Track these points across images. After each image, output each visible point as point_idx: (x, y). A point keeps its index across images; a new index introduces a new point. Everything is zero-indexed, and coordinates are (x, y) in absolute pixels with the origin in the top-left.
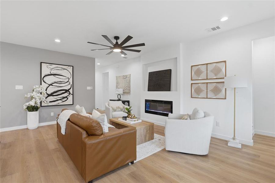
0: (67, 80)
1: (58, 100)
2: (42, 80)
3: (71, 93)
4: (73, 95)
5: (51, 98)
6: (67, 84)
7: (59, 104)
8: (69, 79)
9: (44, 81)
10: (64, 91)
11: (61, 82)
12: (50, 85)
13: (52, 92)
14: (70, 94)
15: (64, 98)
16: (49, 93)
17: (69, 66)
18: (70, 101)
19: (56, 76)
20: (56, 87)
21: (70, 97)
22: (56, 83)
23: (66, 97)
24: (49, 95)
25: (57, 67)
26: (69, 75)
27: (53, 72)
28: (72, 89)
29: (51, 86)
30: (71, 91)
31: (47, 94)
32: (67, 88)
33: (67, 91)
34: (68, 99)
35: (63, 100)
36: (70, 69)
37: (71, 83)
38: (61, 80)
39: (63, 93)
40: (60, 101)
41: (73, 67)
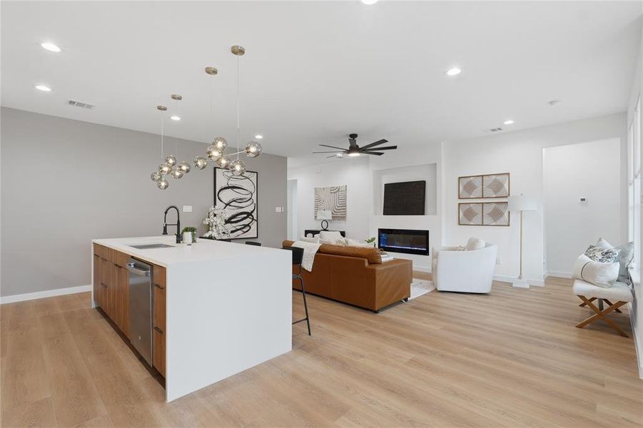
0: (250, 196)
1: (238, 230)
2: (216, 196)
3: (255, 218)
4: (257, 221)
5: (230, 227)
6: (250, 202)
7: (239, 237)
8: (252, 195)
9: (219, 198)
10: (245, 215)
11: (241, 200)
12: (227, 205)
13: (230, 215)
14: (253, 219)
15: (245, 226)
16: (227, 217)
17: (252, 172)
18: (253, 232)
19: (235, 190)
20: (234, 208)
21: (254, 226)
22: (235, 201)
23: (248, 225)
24: (227, 222)
26: (252, 188)
27: (232, 183)
28: (255, 211)
29: (228, 207)
30: (254, 214)
31: (224, 219)
32: (249, 210)
33: (249, 214)
34: (251, 227)
35: (245, 230)
36: (254, 178)
37: (255, 202)
38: (242, 196)
39: (245, 218)
40: (240, 232)
41: (257, 173)
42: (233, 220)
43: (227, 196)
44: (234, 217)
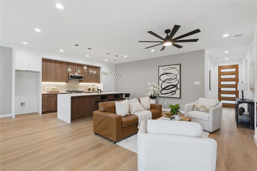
0: (175, 77)
1: (168, 93)
2: (159, 78)
3: (179, 88)
5: (164, 92)
6: (175, 80)
7: (169, 97)
8: (177, 76)
9: (160, 79)
10: (173, 86)
11: (170, 79)
12: (163, 82)
13: (165, 87)
14: (177, 88)
15: (173, 91)
16: (163, 87)
17: (177, 65)
18: (177, 95)
19: (168, 75)
20: (167, 83)
21: (178, 92)
22: (167, 80)
23: (174, 91)
24: (163, 89)
25: (168, 68)
26: (177, 73)
27: (166, 72)
28: (179, 84)
29: (164, 82)
30: (178, 86)
31: (162, 88)
32: (175, 84)
33: (175, 86)
34: (176, 93)
35: (172, 93)
36: (178, 67)
37: (179, 79)
38: (171, 77)
39: (172, 88)
40: (170, 94)
41: (180, 64)
42: (166, 89)
43: (164, 78)
44: (167, 87)
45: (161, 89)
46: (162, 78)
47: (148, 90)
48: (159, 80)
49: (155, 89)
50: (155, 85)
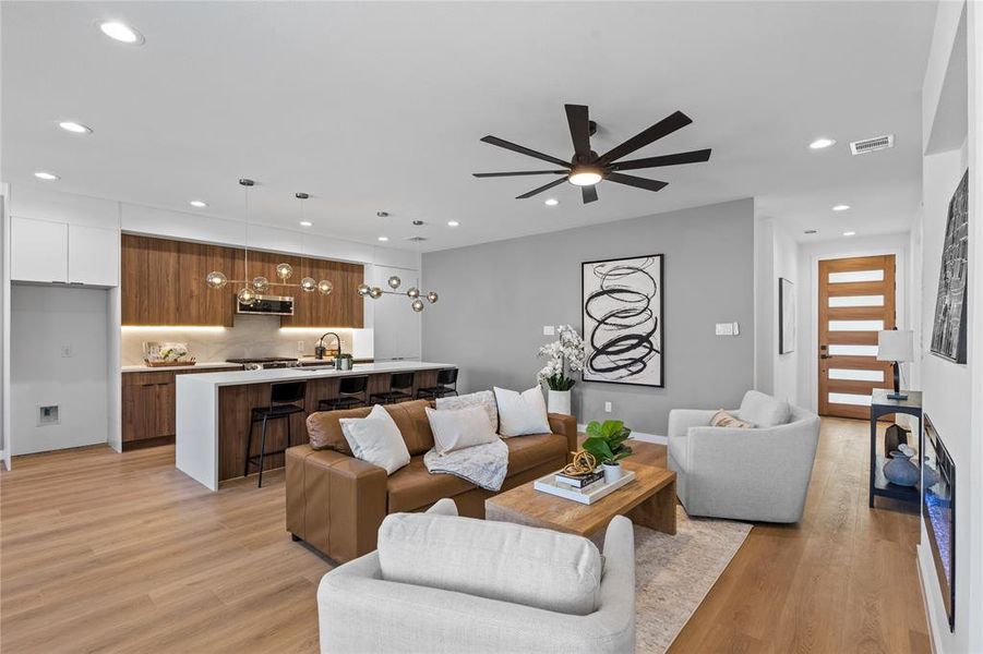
0: (644, 304)
1: (618, 368)
2: (585, 308)
3: (657, 345)
4: (661, 353)
5: (603, 361)
6: (644, 316)
7: (621, 381)
8: (649, 300)
9: (587, 312)
10: (635, 341)
11: (624, 313)
12: (600, 322)
13: (605, 342)
14: (651, 349)
15: (635, 361)
16: (599, 345)
17: (648, 257)
18: (651, 375)
19: (615, 295)
20: (613, 327)
21: (654, 362)
22: (613, 315)
23: (641, 360)
24: (600, 352)
25: (617, 268)
26: (649, 288)
27: (610, 283)
28: (657, 334)
29: (602, 326)
30: (656, 340)
31: (594, 347)
32: (642, 330)
33: (643, 340)
34: (645, 366)
35: (633, 369)
36: (653, 266)
37: (657, 314)
38: (628, 306)
39: (633, 347)
40: (623, 372)
41: (662, 256)
42: (610, 349)
43: (600, 307)
44: (613, 343)
45: (589, 351)
46: (594, 307)
47: (541, 354)
48: (585, 314)
49: (567, 352)
50: (567, 336)
